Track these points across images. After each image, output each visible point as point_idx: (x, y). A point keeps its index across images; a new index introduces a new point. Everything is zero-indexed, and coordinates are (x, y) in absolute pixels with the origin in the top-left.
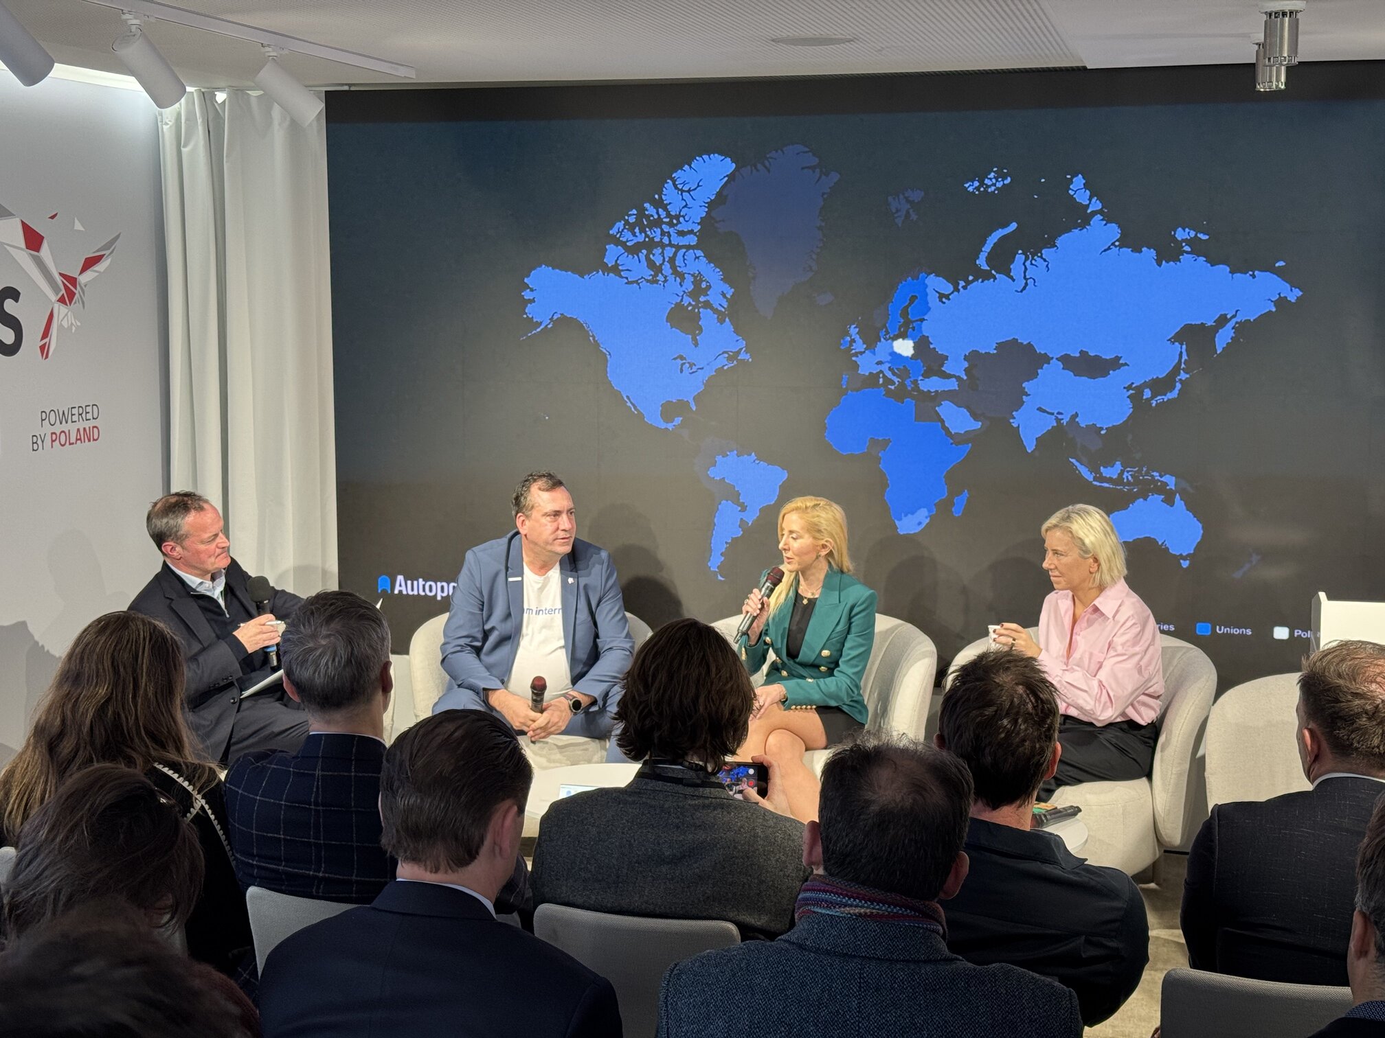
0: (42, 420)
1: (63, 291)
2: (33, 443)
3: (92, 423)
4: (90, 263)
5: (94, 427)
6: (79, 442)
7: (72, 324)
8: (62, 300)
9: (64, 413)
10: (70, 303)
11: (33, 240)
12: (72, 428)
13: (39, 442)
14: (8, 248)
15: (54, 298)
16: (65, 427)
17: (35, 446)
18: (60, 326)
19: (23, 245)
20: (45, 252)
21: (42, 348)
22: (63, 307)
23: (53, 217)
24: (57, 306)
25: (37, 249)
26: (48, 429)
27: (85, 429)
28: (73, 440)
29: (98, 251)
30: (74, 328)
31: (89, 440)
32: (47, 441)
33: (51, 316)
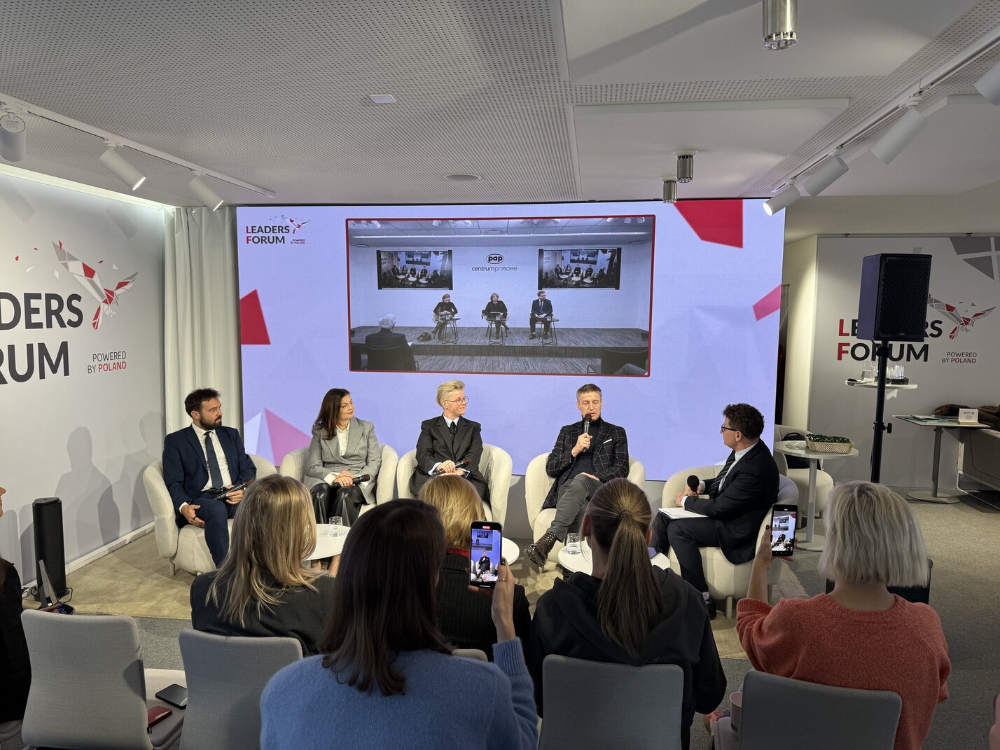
0: (94, 358)
1: (106, 297)
2: (88, 370)
3: (122, 360)
4: (121, 285)
5: (123, 362)
6: (115, 370)
7: (111, 313)
8: (105, 302)
9: (106, 355)
10: (110, 303)
11: (89, 272)
12: (111, 363)
13: (92, 369)
14: (75, 276)
15: (100, 300)
16: (106, 362)
17: (90, 371)
18: (104, 314)
19: (83, 274)
20: (96, 278)
21: (94, 324)
22: (105, 305)
23: (100, 262)
24: (102, 304)
25: (92, 277)
26: (97, 363)
27: (118, 363)
28: (111, 368)
29: (126, 279)
30: (112, 315)
31: (120, 368)
32: (97, 368)
33: (99, 309)
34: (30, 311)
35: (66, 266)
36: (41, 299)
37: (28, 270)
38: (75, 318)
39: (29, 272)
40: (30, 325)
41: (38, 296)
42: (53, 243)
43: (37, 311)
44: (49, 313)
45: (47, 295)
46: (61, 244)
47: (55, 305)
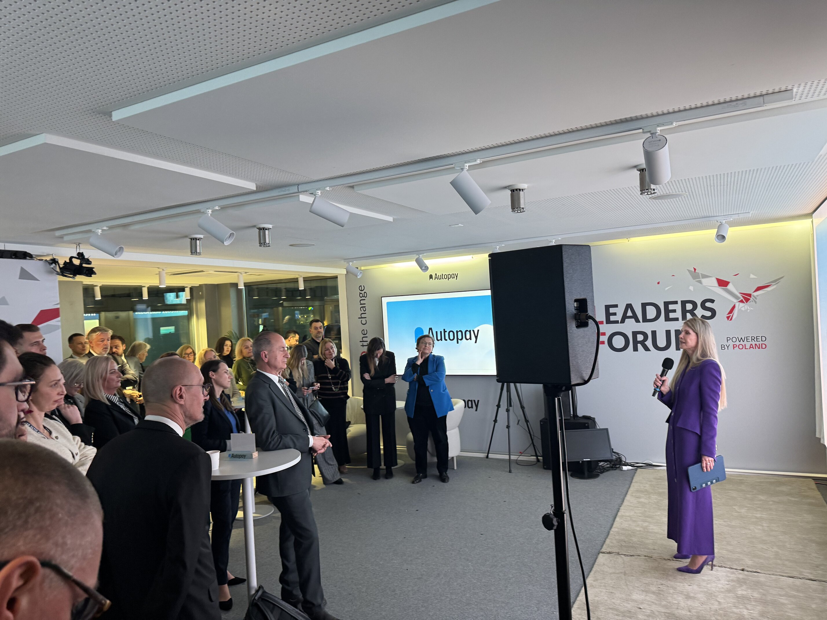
0: (727, 340)
1: (742, 298)
2: (722, 347)
3: (761, 342)
4: (759, 289)
5: (762, 344)
6: (752, 349)
7: (747, 309)
8: (741, 301)
9: (741, 338)
10: (747, 302)
11: (722, 283)
12: (748, 344)
13: (726, 347)
14: (709, 287)
15: (735, 301)
16: (742, 342)
17: (723, 348)
18: (740, 310)
19: (716, 285)
20: (730, 287)
21: (728, 318)
22: (742, 304)
23: (735, 275)
24: (737, 303)
25: (726, 286)
26: (731, 343)
27: (756, 344)
28: (748, 346)
29: (767, 283)
30: (749, 311)
31: (759, 348)
32: (731, 347)
33: (734, 307)
34: (668, 311)
35: (700, 282)
36: (677, 303)
37: (667, 289)
38: (708, 314)
39: (667, 290)
40: (667, 319)
41: (676, 303)
42: (689, 270)
43: (674, 311)
44: (684, 312)
45: (682, 301)
46: (695, 269)
47: (689, 307)
